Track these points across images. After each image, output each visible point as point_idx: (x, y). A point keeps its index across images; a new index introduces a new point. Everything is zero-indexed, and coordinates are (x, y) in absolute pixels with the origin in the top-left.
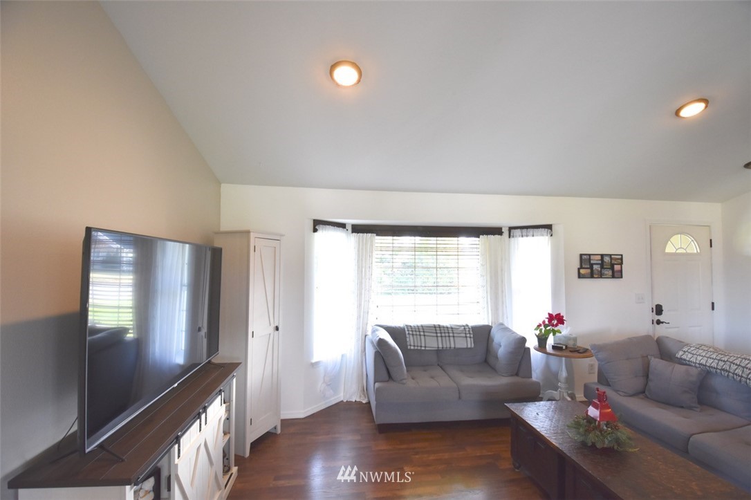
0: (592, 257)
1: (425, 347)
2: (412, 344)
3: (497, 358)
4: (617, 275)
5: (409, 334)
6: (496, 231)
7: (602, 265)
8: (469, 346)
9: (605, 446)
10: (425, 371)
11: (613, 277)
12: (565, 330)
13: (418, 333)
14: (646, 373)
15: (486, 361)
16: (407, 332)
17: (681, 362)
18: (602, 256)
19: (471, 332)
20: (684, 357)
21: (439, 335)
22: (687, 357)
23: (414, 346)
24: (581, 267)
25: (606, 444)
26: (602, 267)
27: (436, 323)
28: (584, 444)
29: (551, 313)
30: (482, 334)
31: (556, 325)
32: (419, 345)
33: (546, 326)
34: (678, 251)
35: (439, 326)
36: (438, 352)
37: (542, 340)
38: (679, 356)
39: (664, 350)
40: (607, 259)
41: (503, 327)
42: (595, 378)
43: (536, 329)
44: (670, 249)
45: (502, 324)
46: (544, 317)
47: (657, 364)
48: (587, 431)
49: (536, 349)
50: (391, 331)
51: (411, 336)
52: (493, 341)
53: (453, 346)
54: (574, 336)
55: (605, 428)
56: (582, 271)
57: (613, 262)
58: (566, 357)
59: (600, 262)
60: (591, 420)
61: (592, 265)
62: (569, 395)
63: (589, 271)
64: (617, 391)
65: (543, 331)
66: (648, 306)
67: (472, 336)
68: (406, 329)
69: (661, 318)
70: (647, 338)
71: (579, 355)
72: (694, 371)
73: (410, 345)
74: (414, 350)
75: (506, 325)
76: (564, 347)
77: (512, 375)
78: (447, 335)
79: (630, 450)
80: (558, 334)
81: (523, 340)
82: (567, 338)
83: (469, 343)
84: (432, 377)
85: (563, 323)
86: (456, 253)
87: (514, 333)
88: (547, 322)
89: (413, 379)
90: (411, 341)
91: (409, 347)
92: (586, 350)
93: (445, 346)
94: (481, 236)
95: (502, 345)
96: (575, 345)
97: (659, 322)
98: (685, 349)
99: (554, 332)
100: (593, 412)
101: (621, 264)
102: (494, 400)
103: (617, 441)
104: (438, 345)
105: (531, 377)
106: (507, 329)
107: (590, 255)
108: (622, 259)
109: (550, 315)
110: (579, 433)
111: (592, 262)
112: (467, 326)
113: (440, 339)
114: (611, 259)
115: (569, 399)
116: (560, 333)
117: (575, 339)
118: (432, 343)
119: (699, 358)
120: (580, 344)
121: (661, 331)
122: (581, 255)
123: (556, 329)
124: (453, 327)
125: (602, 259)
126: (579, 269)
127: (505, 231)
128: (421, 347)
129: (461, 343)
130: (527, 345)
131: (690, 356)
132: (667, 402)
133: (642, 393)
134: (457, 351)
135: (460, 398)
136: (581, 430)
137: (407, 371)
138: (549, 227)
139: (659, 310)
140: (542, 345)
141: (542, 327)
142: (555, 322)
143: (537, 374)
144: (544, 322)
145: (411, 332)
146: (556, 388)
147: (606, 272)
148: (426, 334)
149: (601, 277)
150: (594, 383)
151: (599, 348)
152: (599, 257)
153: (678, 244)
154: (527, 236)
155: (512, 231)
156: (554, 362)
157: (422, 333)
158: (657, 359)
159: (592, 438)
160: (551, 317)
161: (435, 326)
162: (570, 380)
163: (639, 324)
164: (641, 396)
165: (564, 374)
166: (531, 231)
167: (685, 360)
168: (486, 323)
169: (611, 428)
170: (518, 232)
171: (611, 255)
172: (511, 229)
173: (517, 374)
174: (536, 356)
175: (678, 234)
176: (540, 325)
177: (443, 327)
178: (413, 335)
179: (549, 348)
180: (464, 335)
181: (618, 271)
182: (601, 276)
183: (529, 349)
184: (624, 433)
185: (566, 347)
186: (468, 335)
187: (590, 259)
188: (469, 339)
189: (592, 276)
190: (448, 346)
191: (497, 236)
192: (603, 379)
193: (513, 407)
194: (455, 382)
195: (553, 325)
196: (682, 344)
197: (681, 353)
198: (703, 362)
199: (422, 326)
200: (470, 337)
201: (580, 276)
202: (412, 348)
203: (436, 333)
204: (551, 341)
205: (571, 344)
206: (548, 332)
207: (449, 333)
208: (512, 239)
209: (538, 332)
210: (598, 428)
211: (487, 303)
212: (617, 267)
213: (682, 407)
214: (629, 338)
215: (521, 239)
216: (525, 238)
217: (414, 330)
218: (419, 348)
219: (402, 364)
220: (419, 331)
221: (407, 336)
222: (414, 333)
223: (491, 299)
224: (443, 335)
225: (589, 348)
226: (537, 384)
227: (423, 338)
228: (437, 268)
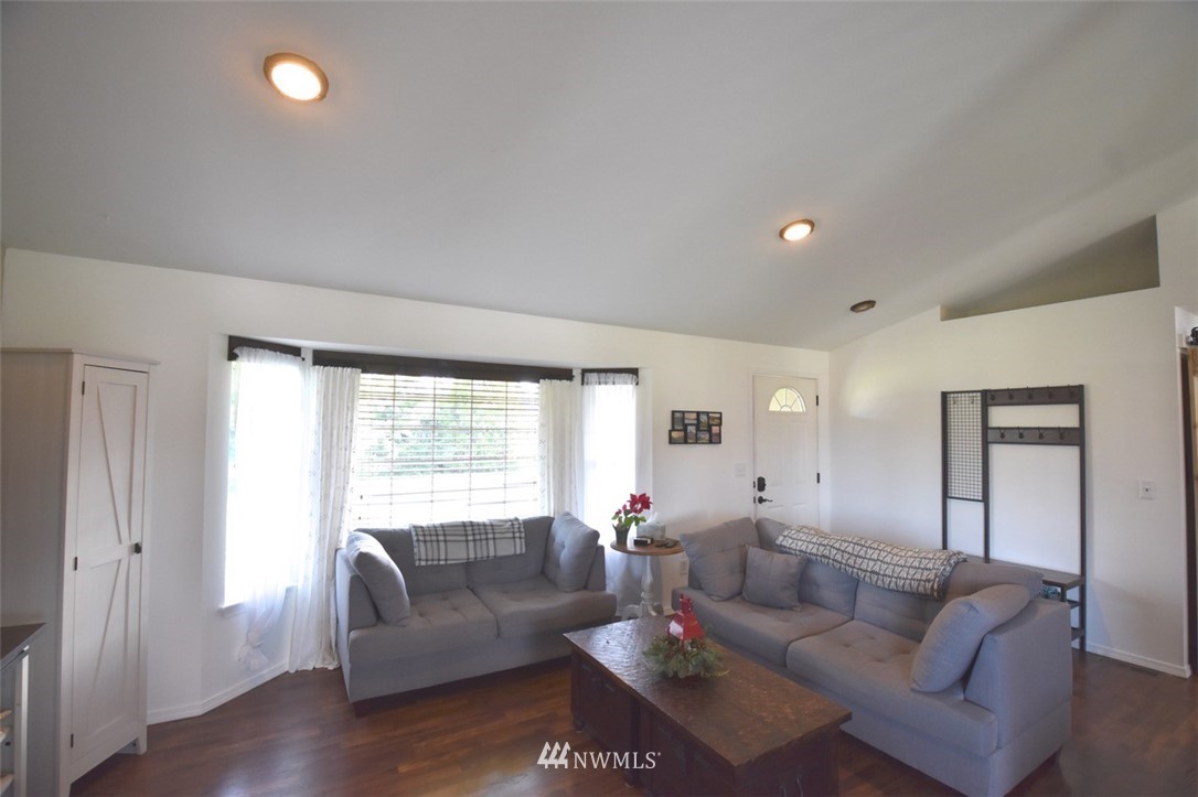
0: (687, 415)
1: (446, 560)
2: (423, 557)
3: (558, 565)
4: (715, 439)
5: (418, 540)
6: (563, 374)
7: (698, 425)
8: (518, 552)
9: (690, 674)
10: (445, 599)
11: (711, 442)
12: (651, 517)
13: (434, 538)
14: (743, 567)
15: (543, 573)
16: (415, 538)
17: (782, 550)
18: (698, 413)
19: (522, 529)
20: (784, 543)
21: (470, 538)
22: (787, 543)
23: (427, 560)
24: (673, 429)
25: (691, 670)
26: (698, 429)
27: (466, 519)
28: (664, 675)
29: (634, 493)
30: (538, 531)
31: (641, 510)
32: (436, 557)
33: (627, 512)
34: (783, 410)
35: (472, 524)
36: (468, 566)
37: (622, 533)
38: (778, 542)
39: (762, 535)
40: (704, 418)
41: (568, 518)
42: (685, 582)
43: (614, 518)
44: (774, 407)
45: (568, 514)
46: (625, 500)
47: (756, 554)
48: (668, 657)
49: (613, 547)
50: (384, 537)
51: (422, 544)
52: (554, 540)
53: (492, 554)
54: (662, 524)
55: (689, 648)
56: (675, 434)
57: (711, 422)
58: (651, 554)
59: (695, 422)
60: (672, 640)
61: (685, 426)
62: (655, 609)
63: (682, 434)
64: (709, 595)
65: (623, 520)
66: (749, 480)
67: (523, 535)
68: (413, 533)
69: (764, 495)
70: (747, 520)
71: (668, 550)
72: (794, 560)
73: (420, 560)
74: (426, 566)
75: (574, 515)
76: (649, 541)
77: (578, 590)
78: (483, 537)
79: (720, 674)
80: (641, 523)
81: (595, 535)
82: (653, 528)
83: (519, 547)
84: (455, 609)
85: (648, 508)
86: (504, 406)
87: (584, 525)
88: (628, 508)
89: (421, 615)
90: (421, 552)
91: (417, 563)
92: (676, 543)
93: (479, 556)
94: (541, 381)
95: (565, 542)
96: (663, 536)
97: (761, 500)
98: (785, 533)
99: (637, 520)
100: (676, 628)
101: (720, 425)
102: (550, 631)
103: (708, 668)
104: (468, 554)
105: (604, 589)
106: (572, 521)
107: (683, 412)
108: (720, 418)
109: (633, 496)
110: (657, 662)
111: (686, 422)
112: (517, 519)
113: (471, 544)
114: (709, 418)
115: (654, 614)
116: (645, 521)
117: (663, 529)
118: (458, 553)
119: (800, 543)
120: (671, 535)
121: (764, 511)
122: (673, 412)
123: (639, 516)
124: (494, 523)
125: (698, 419)
126: (670, 432)
127: (577, 374)
128: (439, 560)
129: (506, 548)
130: (600, 542)
131: (790, 541)
132: (767, 604)
133: (738, 595)
134: (500, 561)
135: (499, 635)
136: (661, 656)
137: (412, 604)
138: (634, 372)
139: (761, 484)
140: (620, 543)
141: (622, 515)
142: (639, 506)
143: (613, 585)
144: (625, 507)
145: (421, 538)
146: (638, 601)
147: (702, 436)
148: (448, 538)
149: (696, 443)
150: (684, 588)
151: (690, 539)
152: (694, 416)
153: (785, 401)
154: (606, 383)
155: (587, 375)
156: (636, 561)
157: (441, 538)
158: (755, 549)
159: (674, 665)
160: (634, 500)
161: (464, 525)
162: (656, 587)
163: (738, 504)
164: (738, 599)
165: (648, 579)
166: (611, 376)
167: (785, 547)
168: (546, 514)
169: (697, 648)
170: (593, 377)
171: (708, 413)
172: (585, 371)
173: (585, 587)
174: (612, 556)
175: (782, 388)
176: (619, 512)
177: (478, 525)
178: (425, 541)
179: (630, 544)
180: (510, 535)
181: (716, 434)
182: (697, 441)
183: (602, 548)
184: (713, 651)
185: (652, 540)
186: (517, 535)
187: (683, 418)
188: (518, 540)
189: (685, 441)
190: (485, 554)
191: (564, 382)
192: (695, 582)
193: (574, 637)
194: (491, 611)
195: (636, 511)
196: (782, 527)
197: (781, 538)
198: (804, 548)
199: (442, 526)
200: (520, 538)
201: (671, 441)
202: (423, 563)
203: (466, 535)
204: (633, 534)
205: (658, 536)
206: (629, 522)
207: (486, 533)
208: (586, 387)
209: (616, 522)
210: (682, 650)
211: (548, 483)
212: (715, 429)
213: (782, 608)
214: (726, 524)
215: (597, 387)
216: (603, 386)
217: (427, 533)
218: (435, 563)
219: (401, 593)
220: (437, 535)
221: (415, 544)
222: (428, 538)
223: (554, 477)
224: (477, 537)
225: (678, 539)
226: (613, 597)
227: (442, 544)
228: (472, 429)
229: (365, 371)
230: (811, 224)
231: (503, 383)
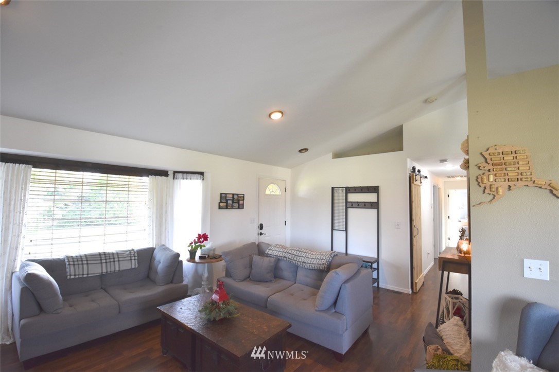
0: (227, 195)
1: (88, 274)
2: (73, 273)
3: (157, 272)
4: (241, 207)
5: (69, 264)
6: (164, 173)
7: (233, 200)
8: (133, 267)
9: (221, 318)
10: (87, 296)
11: (239, 208)
12: (208, 245)
13: (80, 262)
14: (251, 265)
15: (148, 277)
16: (67, 263)
17: (268, 256)
18: (233, 194)
19: (136, 255)
20: (269, 253)
21: (104, 261)
22: (270, 252)
23: (75, 275)
24: (221, 202)
25: (222, 316)
26: (233, 202)
27: (101, 251)
28: (209, 320)
29: (200, 233)
30: (146, 256)
31: (203, 241)
32: (81, 273)
33: (196, 243)
34: (272, 193)
35: (105, 254)
36: (102, 276)
37: (192, 253)
38: (266, 252)
39: (259, 250)
40: (236, 197)
41: (163, 247)
42: (224, 274)
43: (189, 246)
44: (268, 192)
45: (163, 245)
46: (195, 237)
47: (256, 258)
48: (211, 311)
49: (188, 261)
50: (46, 264)
51: (72, 267)
52: (155, 259)
53: (117, 269)
54: (214, 247)
55: (222, 305)
56: (221, 204)
57: (239, 199)
58: (207, 263)
59: (232, 199)
60: (213, 303)
61: (227, 200)
62: (209, 289)
63: (225, 204)
64: (234, 279)
65: (194, 247)
66: (257, 225)
67: (136, 258)
68: (66, 260)
69: (262, 231)
70: (254, 243)
71: (215, 260)
72: (272, 260)
73: (70, 275)
74: (75, 279)
75: (167, 246)
76: (207, 256)
77: (167, 284)
78: (112, 260)
79: (236, 316)
80: (203, 248)
81: (178, 255)
82: (209, 250)
83: (134, 264)
84: (93, 301)
85: (207, 240)
86: (127, 189)
87: (172, 251)
88: (197, 241)
89: (71, 306)
90: (71, 272)
91: (68, 277)
92: (220, 256)
93: (109, 270)
94: (150, 176)
95: (161, 259)
96: (214, 253)
97: (261, 234)
98: (270, 248)
99: (201, 247)
100: (215, 297)
101: (243, 200)
102: (150, 306)
103: (230, 314)
104: (102, 270)
105: (182, 281)
106: (165, 248)
107: (226, 194)
108: (244, 197)
109: (199, 235)
110: (206, 314)
111: (227, 198)
112: (133, 250)
113: (104, 265)
114: (238, 196)
115: (208, 291)
116: (205, 247)
117: (214, 250)
118: (95, 270)
119: (275, 252)
120: (218, 252)
121: (263, 239)
122: (221, 194)
123: (202, 244)
124: (119, 252)
125: (233, 197)
126: (219, 203)
127: (171, 174)
128: (83, 275)
129: (125, 266)
130: (180, 259)
131: (271, 251)
132: (260, 281)
133: (249, 278)
134: (122, 273)
136: (208, 311)
137: (64, 300)
138: (202, 174)
139: (261, 227)
140: (192, 258)
141: (193, 244)
142: (203, 239)
143: (188, 278)
144: (195, 240)
145: (72, 263)
146: (200, 286)
147: (235, 205)
148: (89, 262)
149: (232, 208)
150: (223, 277)
151: (227, 254)
152: (231, 196)
153: (272, 190)
154: (187, 179)
155: (176, 174)
156: (200, 267)
157: (85, 262)
158: (256, 256)
159: (214, 314)
160: (200, 237)
161: (100, 254)
162: (210, 279)
163: (251, 236)
164: (248, 279)
165: (206, 275)
166: (189, 175)
167: (269, 254)
168: (151, 246)
169: (226, 305)
170: (180, 175)
171: (238, 195)
172: (175, 172)
173: (172, 282)
174: (187, 265)
175: (269, 184)
176: (192, 243)
177: (109, 254)
178: (74, 265)
179: (197, 259)
180: (129, 258)
181: (241, 204)
182: (232, 207)
183: (181, 261)
184: (233, 305)
185: (208, 256)
186: (133, 258)
187: (226, 197)
188: (133, 261)
189: (227, 207)
190: (113, 270)
191: (163, 177)
192: (228, 274)
193: (162, 308)
194: (117, 301)
195: (200, 242)
196: (269, 245)
197: (268, 250)
198: (277, 254)
199: (85, 256)
200: (135, 259)
201: (220, 208)
202: (72, 277)
203: (101, 260)
204: (198, 253)
205: (211, 253)
206: (196, 248)
207: (114, 258)
208: (176, 180)
209: (190, 248)
210: (218, 307)
211: (153, 230)
212: (241, 202)
213: (267, 282)
214: (244, 246)
215: (182, 180)
216: (185, 180)
217: (75, 260)
218: (81, 276)
219: (56, 294)
220: (82, 261)
221: (67, 266)
222: (76, 263)
223: (156, 227)
224: (108, 261)
225: (221, 254)
226: (186, 286)
227: (85, 266)
228: (106, 201)
229: (34, 167)
230: (282, 113)
231: (127, 177)
